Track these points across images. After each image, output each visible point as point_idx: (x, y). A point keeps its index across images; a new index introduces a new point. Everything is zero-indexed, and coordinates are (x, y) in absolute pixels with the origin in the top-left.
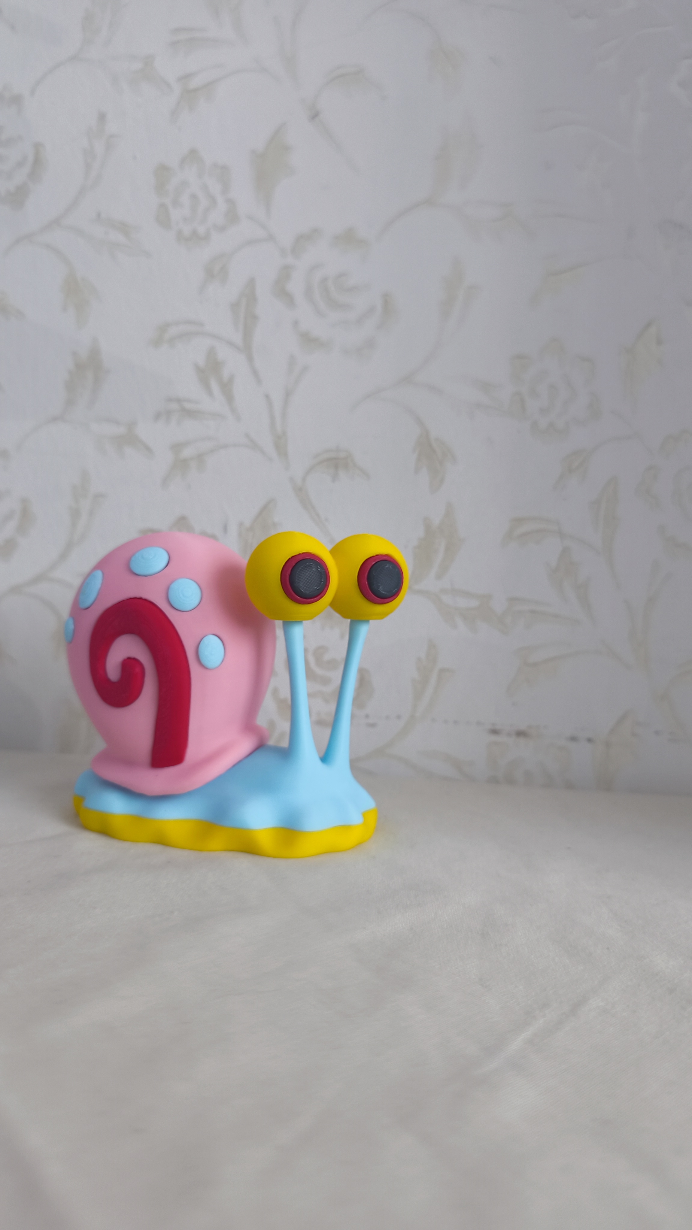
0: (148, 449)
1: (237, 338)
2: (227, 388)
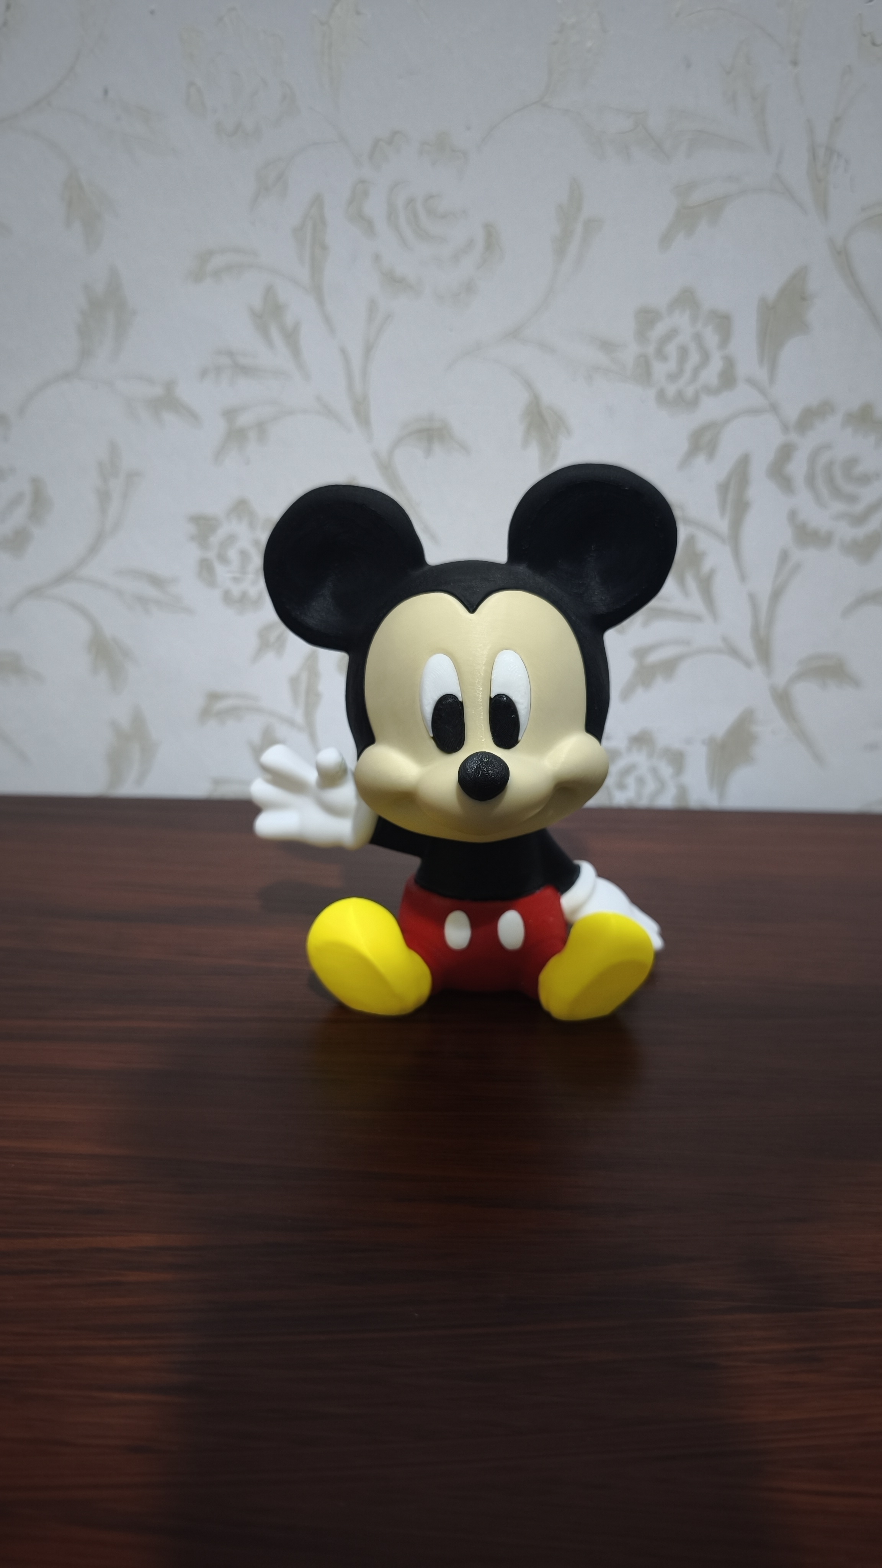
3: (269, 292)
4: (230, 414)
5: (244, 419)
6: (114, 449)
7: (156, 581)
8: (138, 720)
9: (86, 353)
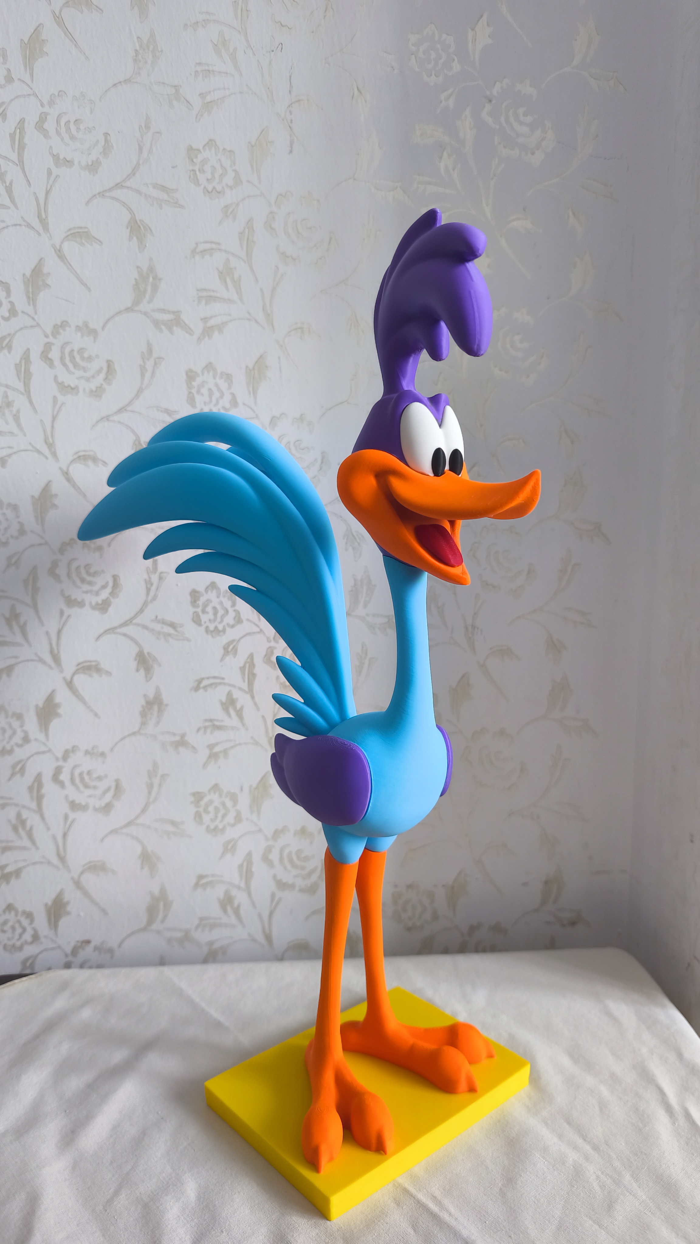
0: (193, 747)
1: (245, 686)
2: (240, 714)
3: (229, 694)
4: (211, 747)
5: (217, 749)
6: (155, 765)
7: (173, 823)
8: (163, 891)
9: (143, 724)
